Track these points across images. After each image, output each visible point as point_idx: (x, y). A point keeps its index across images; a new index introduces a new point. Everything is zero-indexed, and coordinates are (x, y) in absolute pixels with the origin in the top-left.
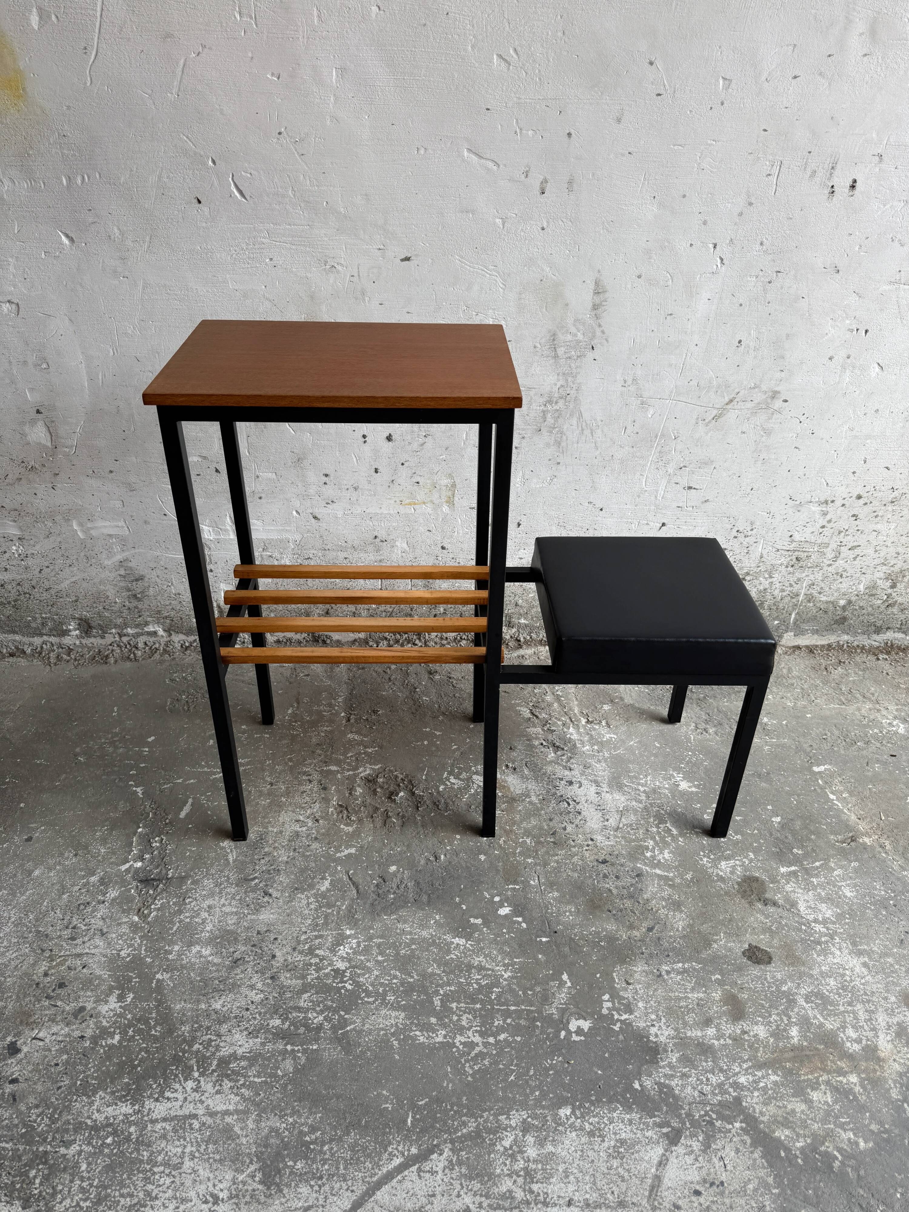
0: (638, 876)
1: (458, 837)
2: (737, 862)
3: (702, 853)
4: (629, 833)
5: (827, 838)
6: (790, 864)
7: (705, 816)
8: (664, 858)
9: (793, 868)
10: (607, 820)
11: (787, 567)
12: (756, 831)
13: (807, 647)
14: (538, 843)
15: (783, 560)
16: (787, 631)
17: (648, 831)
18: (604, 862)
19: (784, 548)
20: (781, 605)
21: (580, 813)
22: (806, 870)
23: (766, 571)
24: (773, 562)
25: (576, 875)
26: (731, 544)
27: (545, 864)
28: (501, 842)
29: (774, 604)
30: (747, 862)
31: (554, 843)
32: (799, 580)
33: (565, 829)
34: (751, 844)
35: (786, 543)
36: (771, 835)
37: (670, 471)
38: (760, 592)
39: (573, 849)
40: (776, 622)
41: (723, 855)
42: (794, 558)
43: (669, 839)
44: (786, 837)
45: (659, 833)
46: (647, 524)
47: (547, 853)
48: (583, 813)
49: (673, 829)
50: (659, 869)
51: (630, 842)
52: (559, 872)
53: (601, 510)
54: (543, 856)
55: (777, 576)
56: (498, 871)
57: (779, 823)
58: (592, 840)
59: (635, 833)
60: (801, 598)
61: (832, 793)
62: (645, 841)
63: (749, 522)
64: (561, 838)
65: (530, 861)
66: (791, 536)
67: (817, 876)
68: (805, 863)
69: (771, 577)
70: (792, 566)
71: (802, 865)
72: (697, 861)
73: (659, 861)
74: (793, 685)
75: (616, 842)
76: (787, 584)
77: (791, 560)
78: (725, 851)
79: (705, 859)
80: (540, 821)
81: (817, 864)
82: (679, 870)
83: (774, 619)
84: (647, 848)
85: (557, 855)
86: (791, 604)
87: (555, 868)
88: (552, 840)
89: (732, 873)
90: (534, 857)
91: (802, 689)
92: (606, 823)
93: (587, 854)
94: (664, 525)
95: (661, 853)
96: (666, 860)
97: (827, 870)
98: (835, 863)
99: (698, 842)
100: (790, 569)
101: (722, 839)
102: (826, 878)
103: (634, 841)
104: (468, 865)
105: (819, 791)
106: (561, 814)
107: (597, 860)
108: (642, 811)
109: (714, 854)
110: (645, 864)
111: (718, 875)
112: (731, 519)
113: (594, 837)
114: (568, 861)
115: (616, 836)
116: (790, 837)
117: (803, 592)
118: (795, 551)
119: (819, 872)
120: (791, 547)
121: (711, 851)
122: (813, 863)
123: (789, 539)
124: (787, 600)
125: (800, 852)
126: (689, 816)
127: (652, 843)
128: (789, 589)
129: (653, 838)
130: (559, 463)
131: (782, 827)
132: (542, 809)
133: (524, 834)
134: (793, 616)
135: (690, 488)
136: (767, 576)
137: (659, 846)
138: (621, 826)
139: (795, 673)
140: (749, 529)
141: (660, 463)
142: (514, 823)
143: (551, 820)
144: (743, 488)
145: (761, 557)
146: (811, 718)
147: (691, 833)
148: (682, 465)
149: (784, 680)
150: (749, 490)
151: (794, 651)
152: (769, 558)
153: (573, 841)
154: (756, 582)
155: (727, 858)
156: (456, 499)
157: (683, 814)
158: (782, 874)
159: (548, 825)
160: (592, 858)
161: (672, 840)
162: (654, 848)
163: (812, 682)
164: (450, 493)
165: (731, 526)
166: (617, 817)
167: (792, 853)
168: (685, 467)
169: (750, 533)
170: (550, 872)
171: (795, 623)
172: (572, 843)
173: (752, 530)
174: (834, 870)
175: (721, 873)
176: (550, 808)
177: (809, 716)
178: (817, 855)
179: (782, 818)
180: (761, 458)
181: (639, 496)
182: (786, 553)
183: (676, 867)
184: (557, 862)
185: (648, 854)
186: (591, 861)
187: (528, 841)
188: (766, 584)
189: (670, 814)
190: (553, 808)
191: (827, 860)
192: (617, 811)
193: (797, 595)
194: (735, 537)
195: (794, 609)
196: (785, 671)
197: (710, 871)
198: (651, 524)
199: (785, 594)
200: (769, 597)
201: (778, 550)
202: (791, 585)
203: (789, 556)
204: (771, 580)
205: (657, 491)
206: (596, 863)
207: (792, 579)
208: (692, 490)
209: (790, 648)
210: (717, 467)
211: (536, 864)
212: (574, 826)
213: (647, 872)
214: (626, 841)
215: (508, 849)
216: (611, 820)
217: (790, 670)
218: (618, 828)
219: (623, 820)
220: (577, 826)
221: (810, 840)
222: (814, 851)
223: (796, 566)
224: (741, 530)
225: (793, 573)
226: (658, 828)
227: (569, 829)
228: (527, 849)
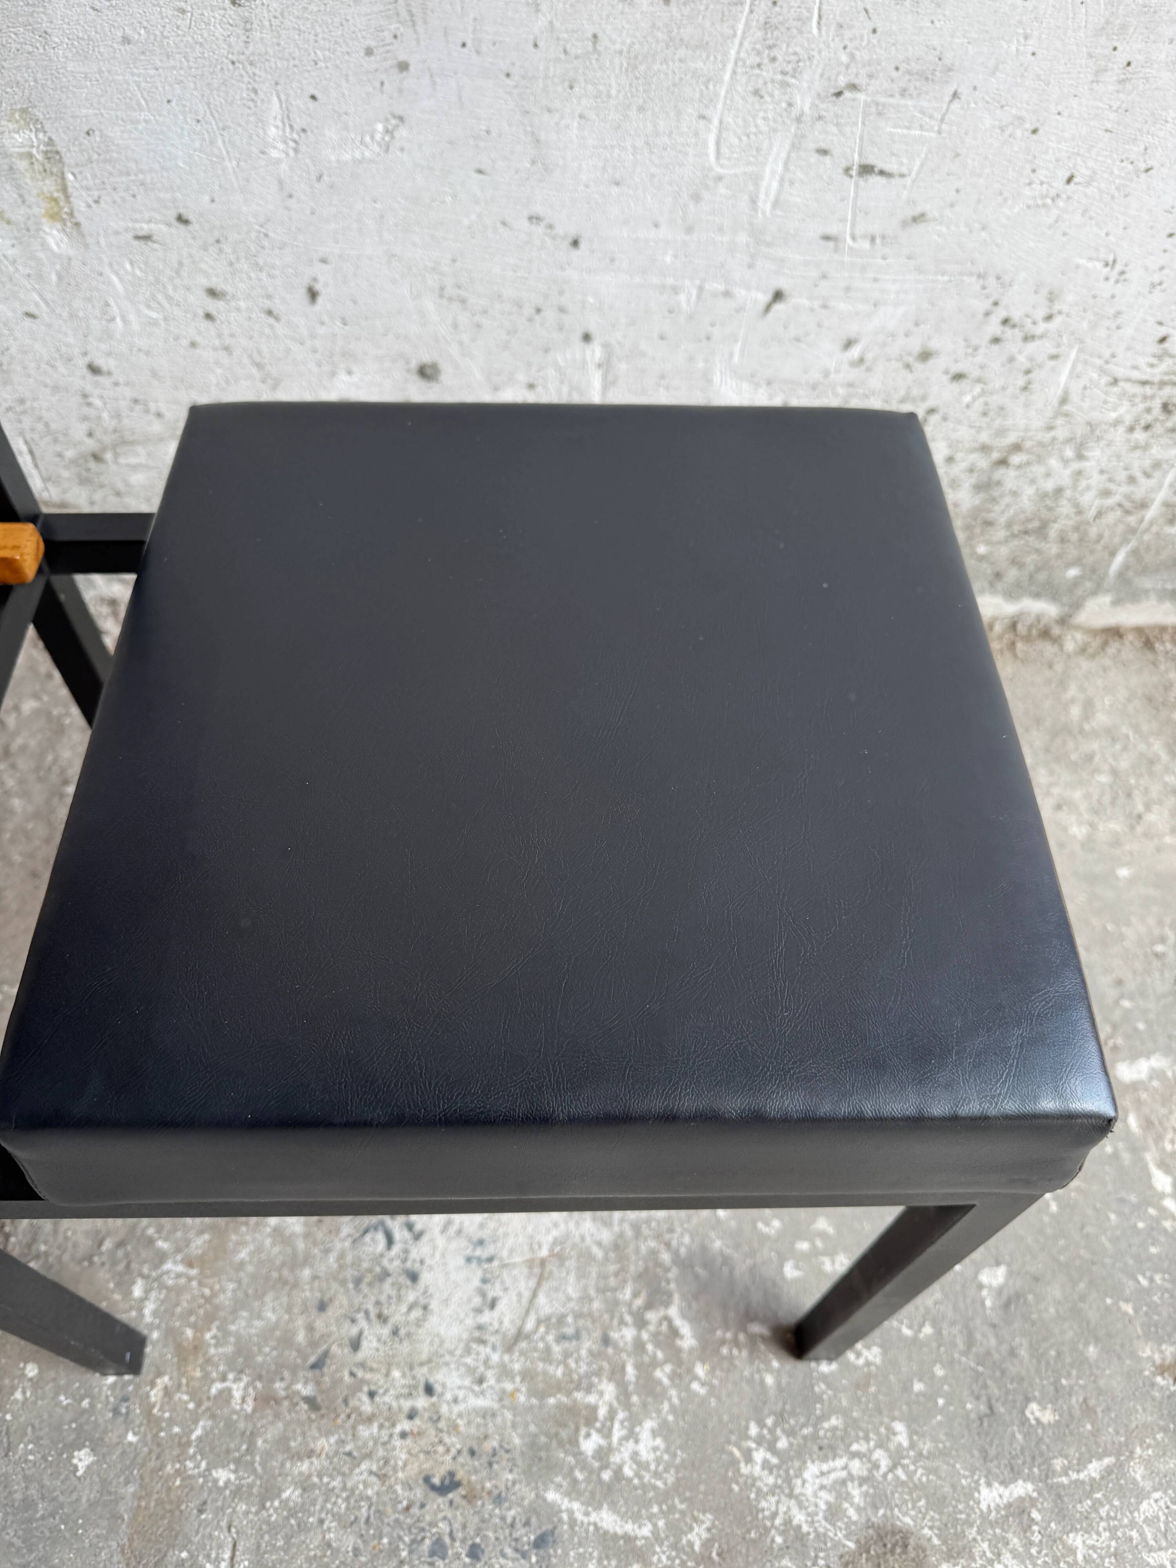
0: (541, 1542)
1: (32, 1370)
2: (857, 1467)
3: (753, 1430)
4: (547, 1356)
5: (1133, 1355)
6: (1014, 1474)
7: (790, 1271)
8: (635, 1455)
9: (1021, 1489)
10: (493, 1305)
11: (1131, 429)
12: (928, 1330)
13: (1139, 630)
14: (266, 1400)
15: (1126, 412)
16: (1094, 593)
17: (606, 1341)
18: (449, 1485)
19: (1136, 375)
20: (1093, 531)
21: (414, 1277)
22: (1058, 1494)
23: (1068, 441)
24: (1095, 416)
25: (349, 1542)
26: (979, 359)
27: (270, 1492)
28: (155, 1395)
29: (1077, 528)
30: (884, 1464)
31: (312, 1402)
32: (1157, 465)
33: (356, 1345)
34: (907, 1387)
35: (1142, 361)
36: (970, 1342)
37: (804, 103)
38: (1044, 496)
39: (364, 1432)
40: (1073, 572)
41: (815, 1437)
42: (1157, 404)
43: (662, 1374)
44: (1013, 1353)
45: (639, 1346)
46: (727, 294)
47: (282, 1443)
48: (426, 1277)
49: (685, 1329)
50: (614, 1507)
51: (542, 1396)
52: (303, 1527)
53: (575, 243)
54: (268, 1456)
55: (1096, 454)
56: (116, 1517)
57: (1000, 1291)
58: (429, 1390)
59: (567, 1355)
60: (1151, 513)
61: (1163, 1165)
62: (589, 1389)
63: (1044, 292)
64: (337, 1382)
65: (222, 1475)
66: (1163, 340)
67: (1087, 1523)
68: (1058, 1464)
69: (1080, 457)
70: (1147, 427)
71: (1048, 1473)
72: (734, 1463)
73: (618, 1474)
74: (1090, 758)
75: (502, 1396)
76: (1122, 476)
77: (1148, 410)
78: (825, 1417)
79: (759, 1455)
80: (289, 1309)
81: (1094, 1469)
82: (672, 1509)
83: (1069, 565)
84: (590, 1416)
85: (310, 1454)
86: (1121, 528)
87: (293, 1513)
88: (307, 1390)
89: (834, 1513)
90: (238, 1461)
91: (1114, 772)
92: (486, 1317)
93: (401, 1451)
94: (778, 296)
95: (632, 1435)
96: (641, 1465)
97: (1121, 1492)
98: (1147, 1463)
99: (750, 1381)
100: (1139, 436)
101: (825, 1368)
102: (1112, 1530)
103: (557, 1387)
104: (33, 1492)
105: (1126, 1158)
106: (358, 1281)
107: (427, 1479)
108: (606, 1259)
109: (791, 1433)
110: (574, 1491)
111: (788, 1522)
112: (991, 281)
113: (438, 1378)
114: (336, 1483)
115: (505, 1372)
116: (1023, 1353)
117: (1160, 497)
118: (1162, 384)
119: (1096, 1506)
120: (1156, 374)
121: (781, 1417)
122: (1082, 1464)
123: (1156, 349)
124: (1111, 518)
125: (1048, 1417)
126: (742, 1267)
127: (609, 1390)
128: (1125, 489)
129: (617, 1373)
130: (403, 67)
131: (1007, 1305)
132: (307, 1260)
133: (231, 1362)
134: (1120, 558)
135: (866, 170)
136: (1069, 453)
137: (627, 1405)
138: (530, 1325)
139: (1101, 719)
140: (1040, 313)
141: (767, 73)
142: (210, 1318)
143: (322, 1307)
144: (1042, 174)
145: (1064, 401)
146: (1132, 881)
147: (736, 1343)
148: (842, 81)
149: (1071, 744)
150: (1059, 184)
151: (1105, 644)
152: (1086, 405)
153: (372, 1395)
154: (1038, 470)
155: (827, 1451)
156: (79, 204)
157: (726, 1260)
158: (984, 1517)
159: (310, 1329)
160: (413, 1469)
161: (673, 1376)
162: (612, 1415)
163: (1142, 747)
164: (50, 185)
165: (986, 305)
166: (525, 1286)
167: (1024, 1421)
168: (853, 87)
169: (1042, 327)
170: (273, 1529)
171: (1121, 575)
172: (367, 1407)
173: (1049, 318)
174: (1142, 1495)
175: (799, 1518)
176: (332, 1258)
177: (1123, 872)
178: (1096, 1433)
179: (1010, 1274)
180: (1121, 57)
181: (697, 198)
182: (1138, 390)
183: (664, 1497)
184: (305, 1485)
185: (589, 1445)
186: (408, 1486)
187: (237, 1394)
188: (1062, 475)
189: (685, 1264)
190: (341, 1256)
191: (1123, 1452)
192: (530, 1263)
193: (1144, 505)
194: (996, 340)
195: (1125, 541)
196: (1075, 711)
197: (768, 1504)
198: (740, 293)
199: (1110, 502)
200: (1065, 508)
201: (1115, 381)
202: (1132, 480)
203: (1145, 398)
204: (1076, 466)
205: (756, 179)
206: (419, 1493)
207: (1138, 463)
208: (875, 180)
209: (1095, 632)
210: (964, 91)
211: (238, 1492)
212: (386, 1331)
213: (573, 1522)
214: (532, 1393)
215: (171, 1422)
216: (501, 1306)
217: (1088, 707)
218: (520, 1335)
219: (542, 1299)
220: (395, 1332)
221: (1082, 1361)
222: (1088, 1410)
223: (1158, 429)
224: (1016, 315)
225: (1146, 447)
226: (641, 1323)
227: (369, 1345)
228: (230, 1424)
